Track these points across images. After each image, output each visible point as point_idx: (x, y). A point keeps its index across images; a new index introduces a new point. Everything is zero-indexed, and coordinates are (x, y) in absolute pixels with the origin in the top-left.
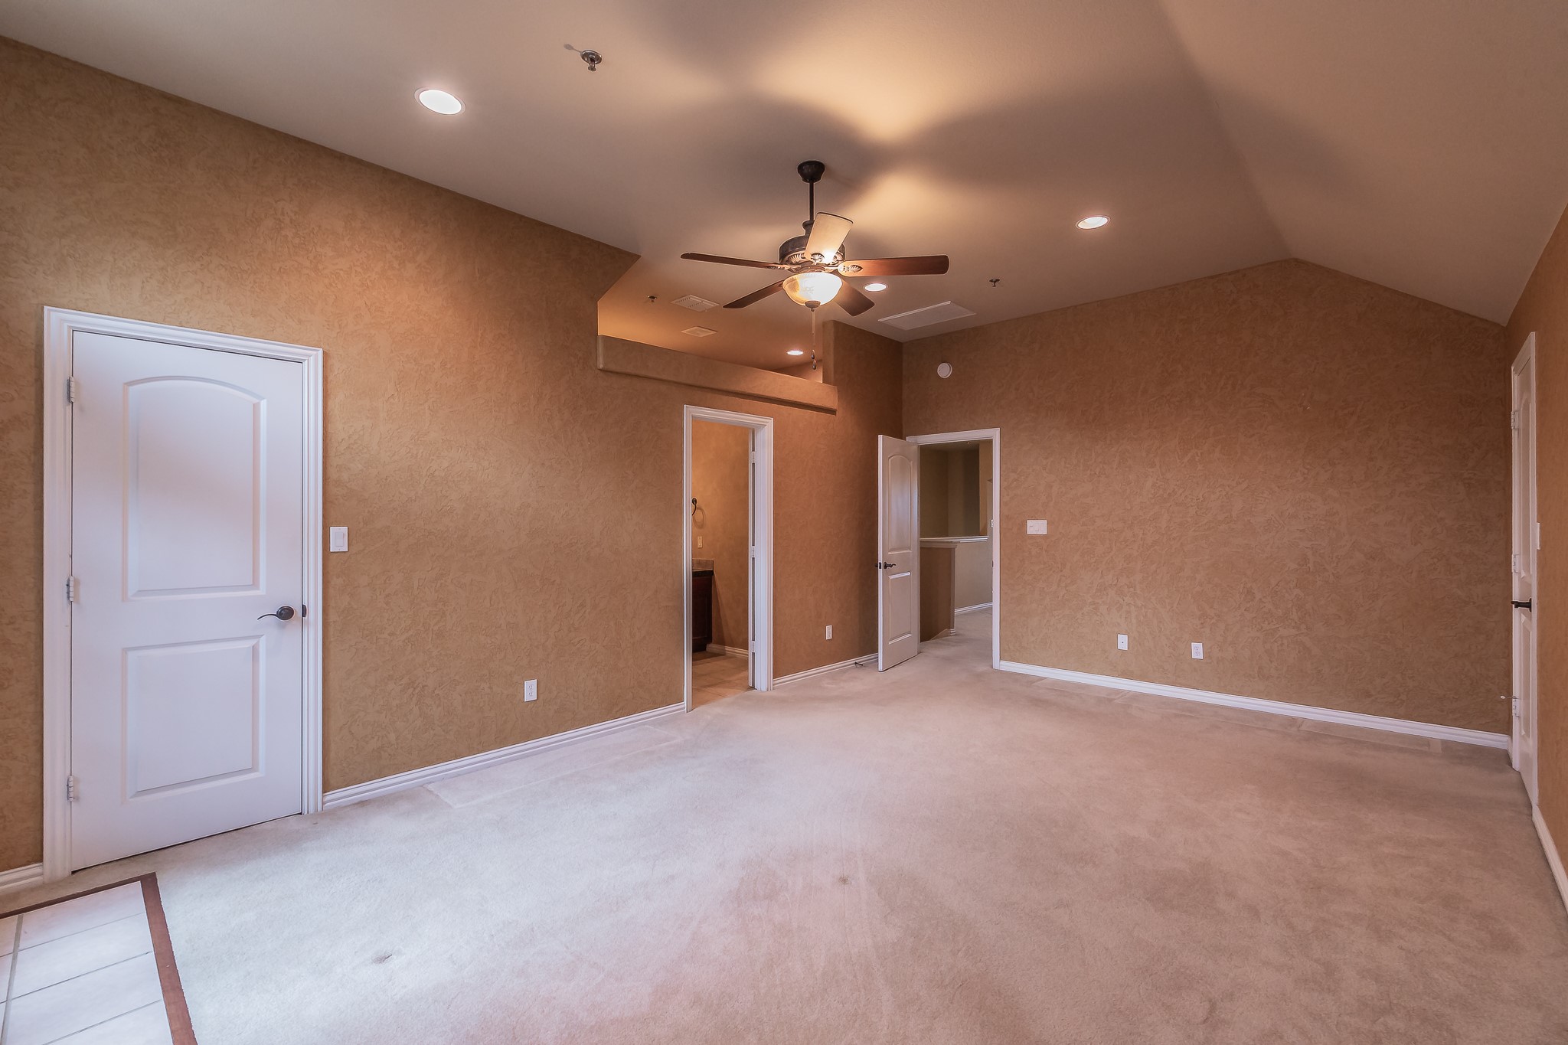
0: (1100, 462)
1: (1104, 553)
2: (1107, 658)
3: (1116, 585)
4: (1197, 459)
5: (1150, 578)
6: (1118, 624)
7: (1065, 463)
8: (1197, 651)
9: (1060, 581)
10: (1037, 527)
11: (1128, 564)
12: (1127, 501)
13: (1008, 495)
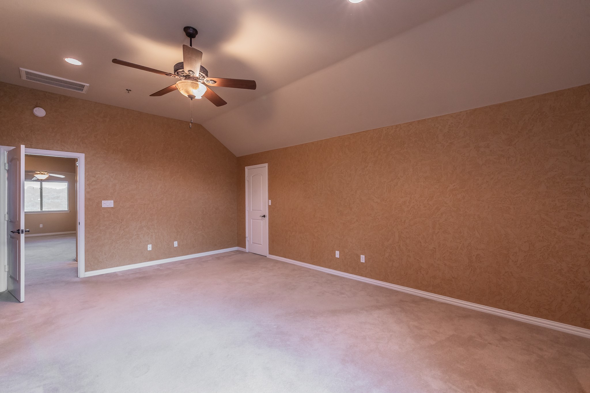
0: (140, 177)
1: (141, 214)
2: (143, 255)
3: (147, 226)
4: (175, 179)
5: (160, 221)
6: (148, 241)
7: (123, 175)
8: (176, 244)
9: (120, 227)
10: (108, 204)
11: (151, 217)
12: (151, 193)
13: (90, 188)
